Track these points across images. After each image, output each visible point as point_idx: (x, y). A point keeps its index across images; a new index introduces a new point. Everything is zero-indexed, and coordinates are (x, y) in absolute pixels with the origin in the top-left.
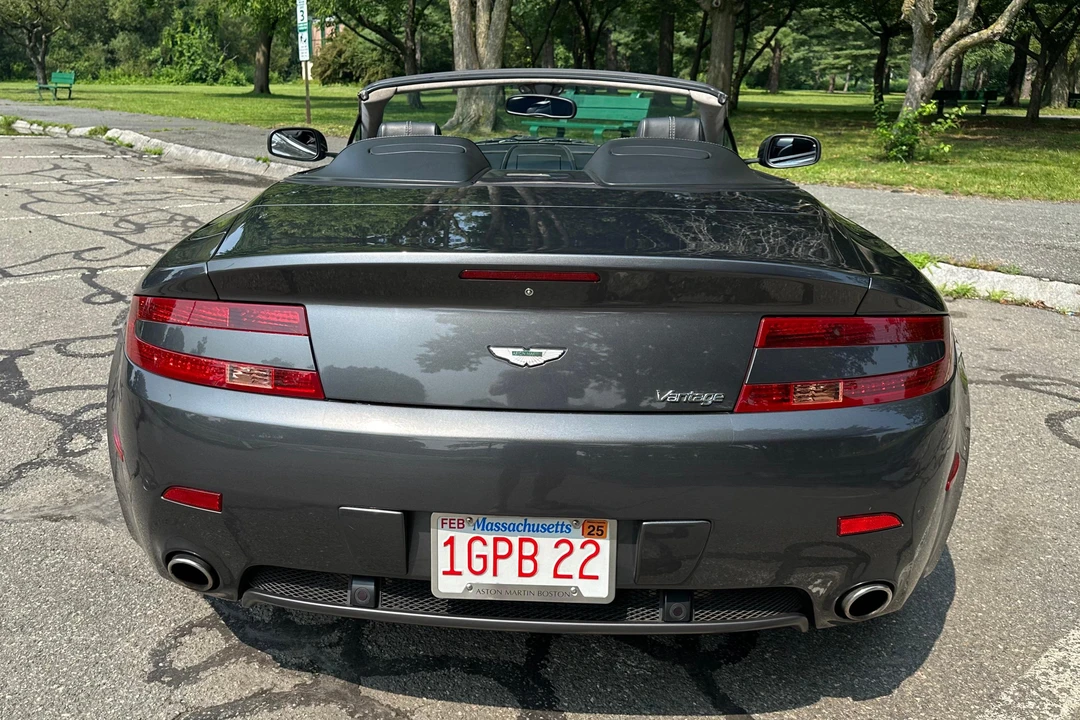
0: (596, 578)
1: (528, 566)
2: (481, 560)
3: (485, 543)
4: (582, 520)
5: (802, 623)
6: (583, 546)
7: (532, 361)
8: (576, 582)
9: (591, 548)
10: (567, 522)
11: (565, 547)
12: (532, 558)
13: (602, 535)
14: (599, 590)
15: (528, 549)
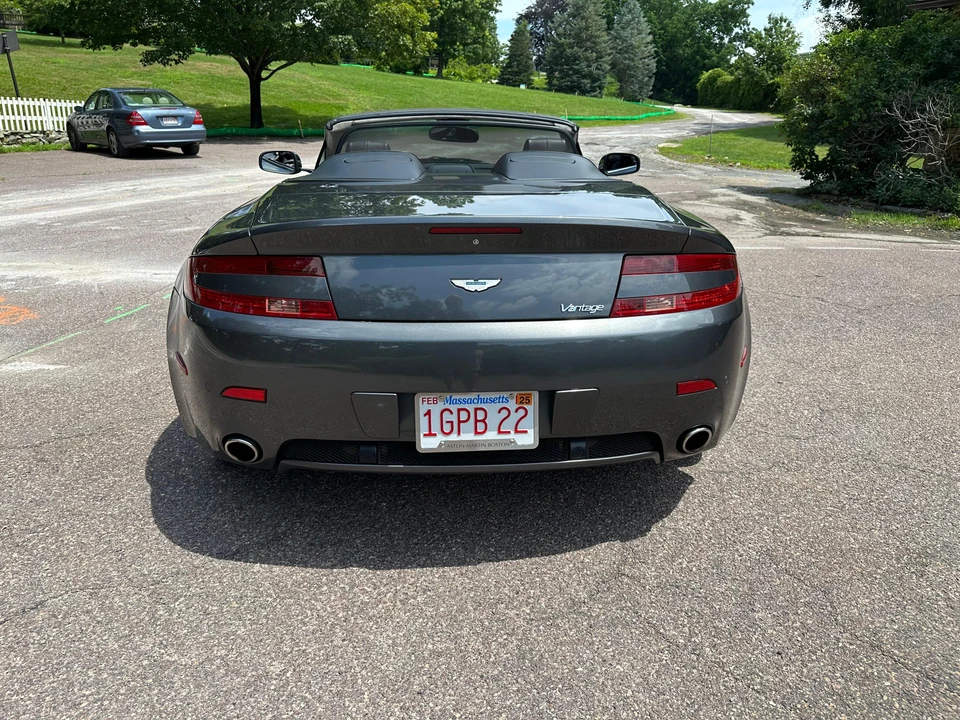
0: (526, 432)
1: (481, 427)
2: (449, 425)
3: (452, 413)
4: (515, 393)
5: (656, 457)
6: (516, 411)
7: (480, 288)
8: (512, 436)
9: (521, 412)
10: (506, 394)
11: (504, 413)
12: (483, 421)
13: (529, 402)
14: (528, 440)
15: (481, 415)
